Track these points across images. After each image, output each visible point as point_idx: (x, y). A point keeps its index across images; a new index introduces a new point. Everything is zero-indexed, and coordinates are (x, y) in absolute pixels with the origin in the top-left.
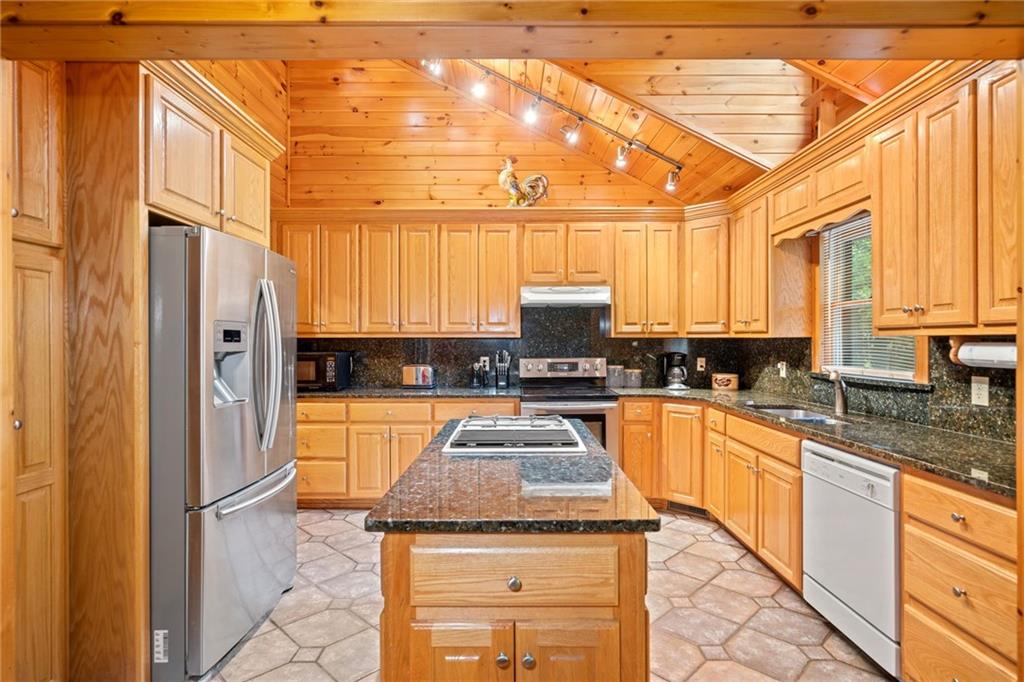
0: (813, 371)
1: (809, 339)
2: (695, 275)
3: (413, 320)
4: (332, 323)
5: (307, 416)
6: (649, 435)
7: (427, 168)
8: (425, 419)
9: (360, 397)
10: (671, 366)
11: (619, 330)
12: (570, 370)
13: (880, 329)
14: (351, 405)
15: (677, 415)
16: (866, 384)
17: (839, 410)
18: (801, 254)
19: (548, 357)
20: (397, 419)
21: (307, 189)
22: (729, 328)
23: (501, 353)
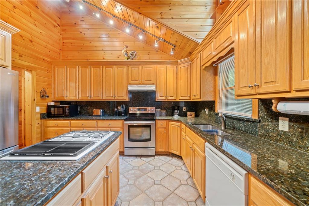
0: (215, 112)
1: (214, 101)
2: (181, 81)
3: (95, 95)
4: (70, 96)
5: (57, 125)
6: (165, 132)
7: (102, 50)
8: (95, 126)
9: (74, 119)
10: (174, 110)
11: (158, 99)
12: (144, 111)
13: (238, 96)
14: (71, 121)
15: (173, 126)
16: (233, 118)
17: (223, 127)
18: (212, 72)
19: (138, 107)
20: (86, 126)
21: (67, 56)
22: (191, 98)
23: (123, 105)
